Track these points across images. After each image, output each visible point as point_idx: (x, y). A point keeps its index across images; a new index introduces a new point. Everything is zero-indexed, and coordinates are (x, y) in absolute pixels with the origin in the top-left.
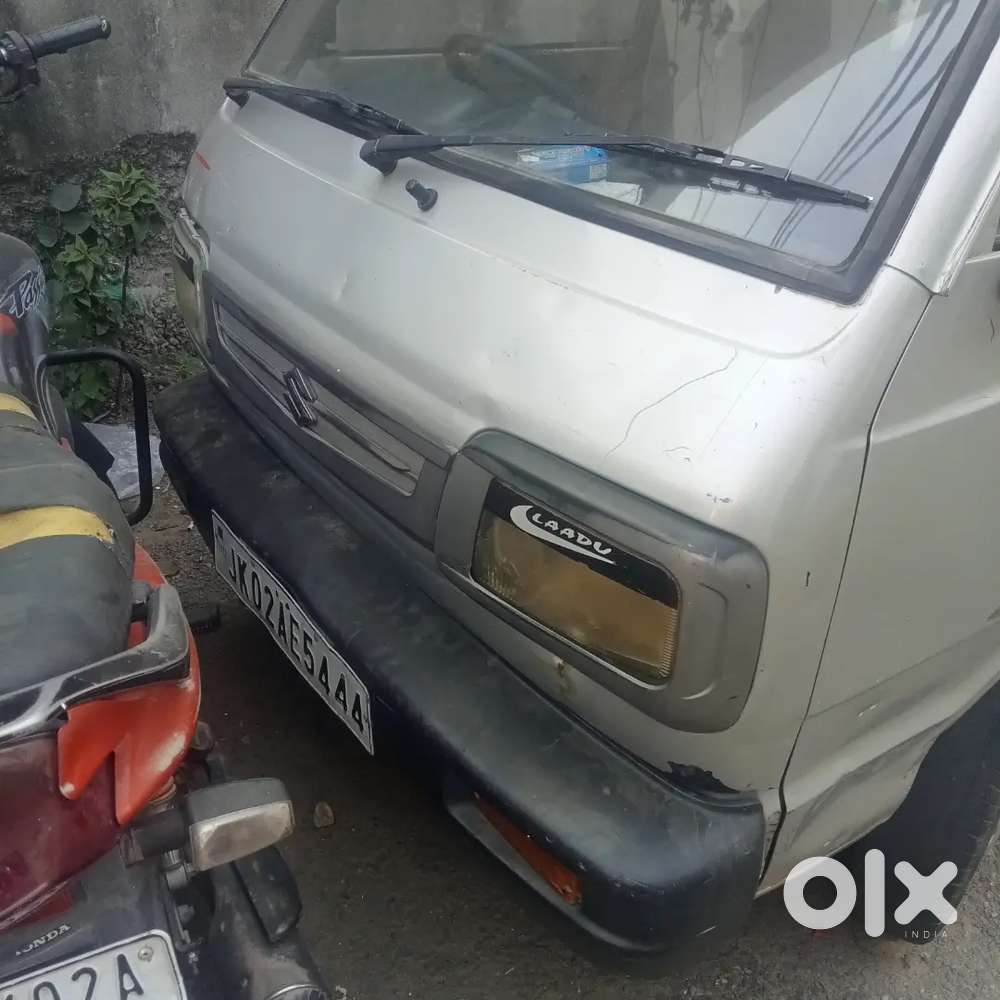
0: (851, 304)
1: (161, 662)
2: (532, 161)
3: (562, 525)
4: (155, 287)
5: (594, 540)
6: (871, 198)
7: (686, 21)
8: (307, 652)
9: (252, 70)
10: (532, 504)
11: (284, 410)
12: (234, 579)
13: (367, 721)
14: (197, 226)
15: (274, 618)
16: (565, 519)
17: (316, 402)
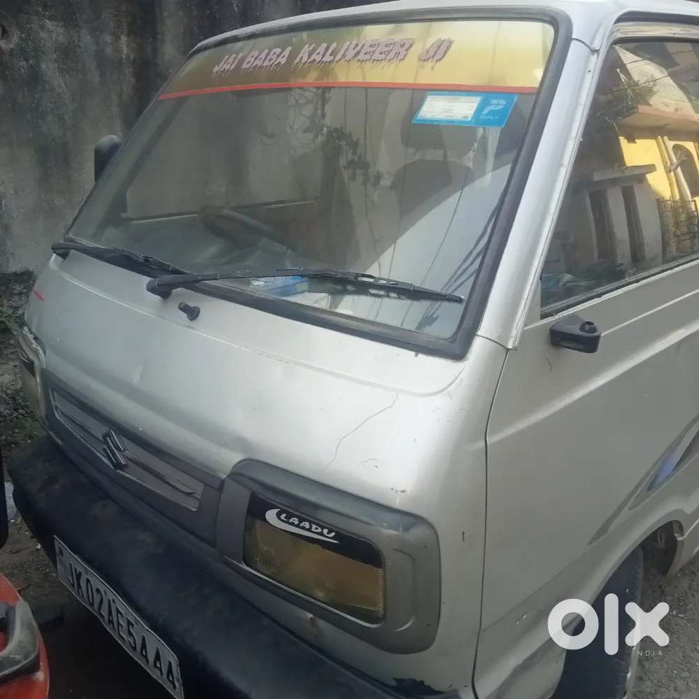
0: (461, 360)
1: (17, 663)
2: (259, 285)
3: (301, 520)
4: (7, 376)
5: (323, 528)
6: (463, 297)
7: (354, 180)
8: (130, 634)
9: (71, 235)
10: (279, 508)
11: (103, 459)
12: (73, 585)
13: (178, 681)
14: (35, 338)
15: (105, 612)
16: (303, 516)
17: (126, 452)
